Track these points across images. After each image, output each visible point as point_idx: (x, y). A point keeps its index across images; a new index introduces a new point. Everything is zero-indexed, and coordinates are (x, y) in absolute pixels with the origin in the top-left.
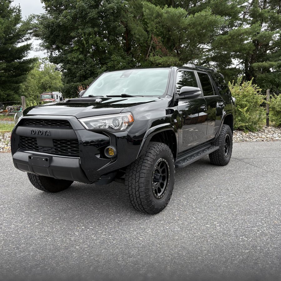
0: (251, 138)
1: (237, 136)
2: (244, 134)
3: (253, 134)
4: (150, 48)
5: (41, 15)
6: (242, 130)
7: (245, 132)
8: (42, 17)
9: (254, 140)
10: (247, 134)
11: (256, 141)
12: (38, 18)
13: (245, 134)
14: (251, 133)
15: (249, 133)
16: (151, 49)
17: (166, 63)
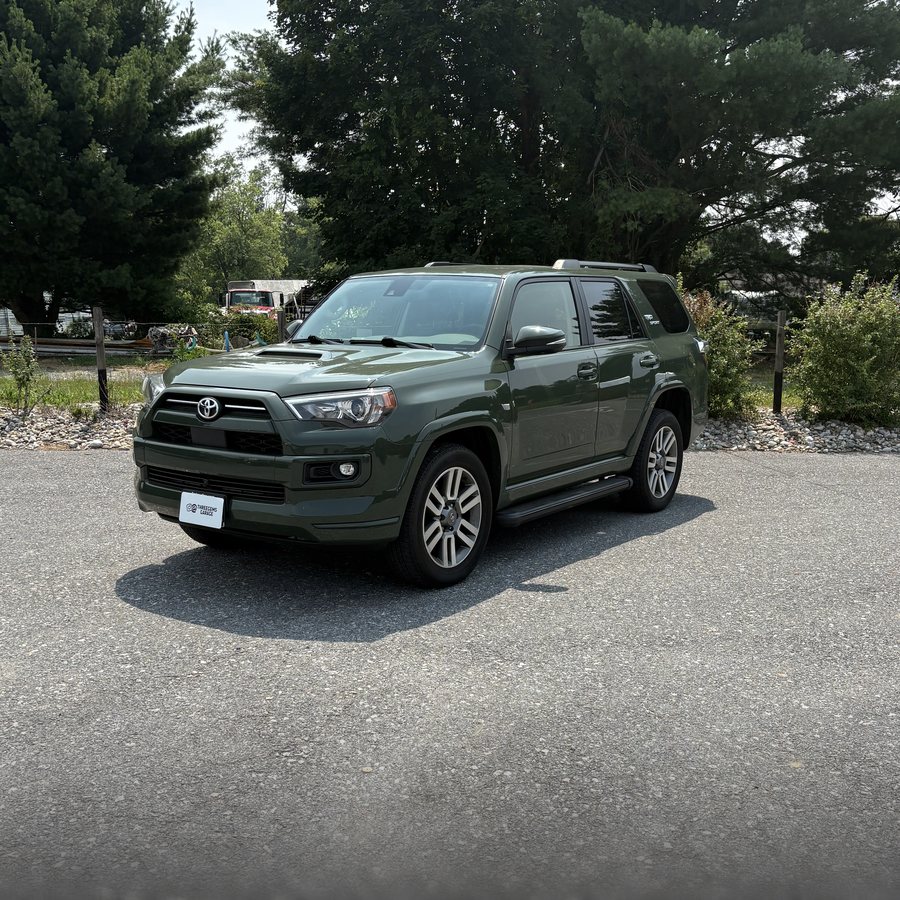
0: (877, 443)
1: (840, 438)
2: (860, 432)
3: (888, 434)
4: (600, 154)
5: (259, 35)
6: (859, 422)
7: (863, 428)
8: (260, 43)
9: (887, 449)
10: (869, 434)
11: (893, 451)
12: (248, 45)
13: (863, 431)
14: (882, 431)
15: (877, 430)
16: (603, 159)
17: (652, 212)
